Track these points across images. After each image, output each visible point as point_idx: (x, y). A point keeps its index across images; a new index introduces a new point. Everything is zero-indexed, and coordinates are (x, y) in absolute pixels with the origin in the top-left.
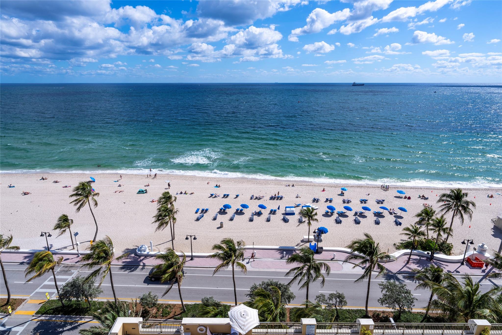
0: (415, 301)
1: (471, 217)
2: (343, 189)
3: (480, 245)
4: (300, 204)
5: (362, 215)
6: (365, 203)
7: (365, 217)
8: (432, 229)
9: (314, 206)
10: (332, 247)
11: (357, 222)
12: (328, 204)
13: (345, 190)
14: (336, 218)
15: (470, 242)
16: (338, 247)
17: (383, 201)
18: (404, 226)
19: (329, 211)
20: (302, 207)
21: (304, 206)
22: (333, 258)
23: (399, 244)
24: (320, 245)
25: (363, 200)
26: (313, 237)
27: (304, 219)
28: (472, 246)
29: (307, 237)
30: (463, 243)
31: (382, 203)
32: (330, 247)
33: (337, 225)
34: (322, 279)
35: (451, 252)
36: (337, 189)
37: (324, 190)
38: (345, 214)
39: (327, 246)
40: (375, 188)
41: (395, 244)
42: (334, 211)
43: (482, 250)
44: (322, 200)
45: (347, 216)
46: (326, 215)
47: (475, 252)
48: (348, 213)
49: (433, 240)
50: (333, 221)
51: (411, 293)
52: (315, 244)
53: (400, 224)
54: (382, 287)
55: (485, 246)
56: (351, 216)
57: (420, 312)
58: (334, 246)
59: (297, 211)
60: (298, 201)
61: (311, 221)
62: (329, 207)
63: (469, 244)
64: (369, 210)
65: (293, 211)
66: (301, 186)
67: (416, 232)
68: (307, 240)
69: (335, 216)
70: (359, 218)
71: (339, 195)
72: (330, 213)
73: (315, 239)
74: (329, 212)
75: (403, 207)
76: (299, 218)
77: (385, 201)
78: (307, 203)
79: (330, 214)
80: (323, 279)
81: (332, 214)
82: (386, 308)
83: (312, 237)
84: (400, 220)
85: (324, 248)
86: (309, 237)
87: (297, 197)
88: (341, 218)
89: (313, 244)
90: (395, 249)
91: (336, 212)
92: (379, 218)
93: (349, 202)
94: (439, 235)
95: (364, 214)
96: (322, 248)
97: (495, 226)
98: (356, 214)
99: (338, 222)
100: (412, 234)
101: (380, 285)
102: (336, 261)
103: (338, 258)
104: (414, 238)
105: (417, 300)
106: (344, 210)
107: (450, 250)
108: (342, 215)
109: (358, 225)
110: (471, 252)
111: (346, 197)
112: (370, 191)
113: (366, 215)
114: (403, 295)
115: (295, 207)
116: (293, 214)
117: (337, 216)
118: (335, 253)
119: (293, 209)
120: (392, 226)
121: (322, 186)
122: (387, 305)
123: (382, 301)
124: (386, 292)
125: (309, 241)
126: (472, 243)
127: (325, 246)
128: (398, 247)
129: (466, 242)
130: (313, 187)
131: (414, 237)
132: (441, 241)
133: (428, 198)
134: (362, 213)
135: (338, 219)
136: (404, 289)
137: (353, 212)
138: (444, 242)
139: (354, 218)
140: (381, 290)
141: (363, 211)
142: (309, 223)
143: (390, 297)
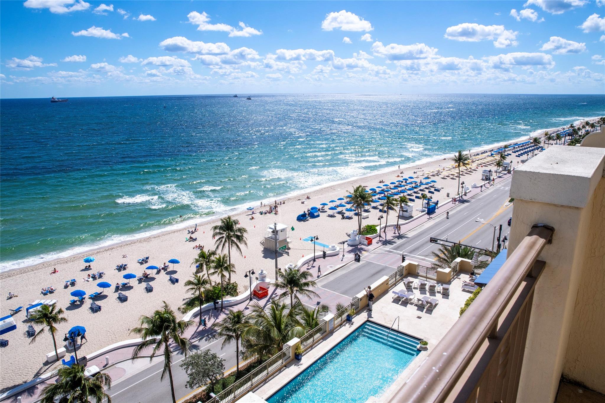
0: (223, 362)
1: (246, 244)
2: (87, 261)
3: (260, 272)
4: (21, 307)
5: (126, 287)
6: (125, 269)
7: (130, 288)
8: (214, 273)
9: (48, 301)
10: (99, 349)
11: (123, 299)
12: (72, 289)
13: (91, 261)
14: (90, 306)
15: (251, 272)
16: (108, 345)
17: (147, 258)
18: (182, 281)
19: (76, 298)
20: (27, 310)
21: (30, 308)
22: (107, 365)
23: (183, 307)
24: (80, 354)
25: (121, 267)
26: (64, 349)
27: (37, 328)
28: (253, 277)
29: (54, 353)
30: (246, 276)
31: (146, 262)
32: (95, 351)
33: (96, 314)
34: (106, 399)
35: (238, 291)
36: (77, 262)
37: (55, 272)
38: (102, 294)
39: (92, 352)
40: (131, 245)
41: (179, 309)
42: (84, 297)
43: (263, 277)
44: (59, 287)
45: (105, 297)
46: (73, 306)
47: (258, 282)
48: (106, 291)
49: (217, 285)
50: (87, 311)
51: (217, 356)
52: (72, 357)
53: (177, 281)
54: (185, 367)
55: (264, 272)
56: (111, 294)
57: (231, 373)
58: (101, 347)
59: (18, 320)
60: (14, 304)
61: (54, 325)
62: (74, 294)
63: (251, 275)
64: (134, 276)
65: (10, 323)
66: (11, 278)
67: (200, 283)
68: (56, 358)
69: (88, 303)
70: (123, 293)
71: (83, 270)
72: (79, 301)
73: (68, 351)
74: (76, 301)
75: (173, 258)
76: (27, 329)
77: (149, 259)
78: (33, 301)
79: (79, 303)
80: (108, 399)
81: (82, 302)
82: (198, 389)
83: (61, 350)
84: (174, 276)
85: (88, 357)
86: (56, 352)
87: (11, 298)
88: (98, 303)
89: (67, 358)
90: (182, 314)
91: (87, 296)
92: (149, 283)
93: (101, 276)
94: (223, 276)
95: (128, 285)
96: (84, 358)
97: (264, 248)
98: (117, 289)
99: (95, 309)
100: (196, 287)
101: (181, 366)
102: (113, 367)
103: (113, 361)
104: (199, 291)
105: (225, 360)
106: (99, 290)
107: (236, 290)
108: (98, 297)
109: (125, 303)
110: (255, 283)
111: (94, 271)
112: (125, 250)
113: (131, 285)
114: (210, 363)
115: (12, 315)
116: (14, 328)
117: (91, 301)
118: (107, 356)
119: (11, 319)
120: (168, 287)
121: (50, 265)
122: (197, 385)
123: (191, 385)
124: (191, 370)
125: (58, 358)
126: (253, 273)
127: (88, 354)
128: (184, 310)
129: (248, 274)
130: (35, 271)
131: (199, 289)
132: (225, 283)
133: (196, 239)
134: (126, 284)
135: (94, 306)
136: (209, 355)
137: (113, 288)
138: (228, 284)
139: (117, 295)
140: (185, 371)
141: (126, 281)
142: (52, 330)
143: (198, 373)
